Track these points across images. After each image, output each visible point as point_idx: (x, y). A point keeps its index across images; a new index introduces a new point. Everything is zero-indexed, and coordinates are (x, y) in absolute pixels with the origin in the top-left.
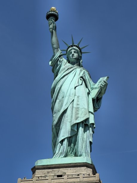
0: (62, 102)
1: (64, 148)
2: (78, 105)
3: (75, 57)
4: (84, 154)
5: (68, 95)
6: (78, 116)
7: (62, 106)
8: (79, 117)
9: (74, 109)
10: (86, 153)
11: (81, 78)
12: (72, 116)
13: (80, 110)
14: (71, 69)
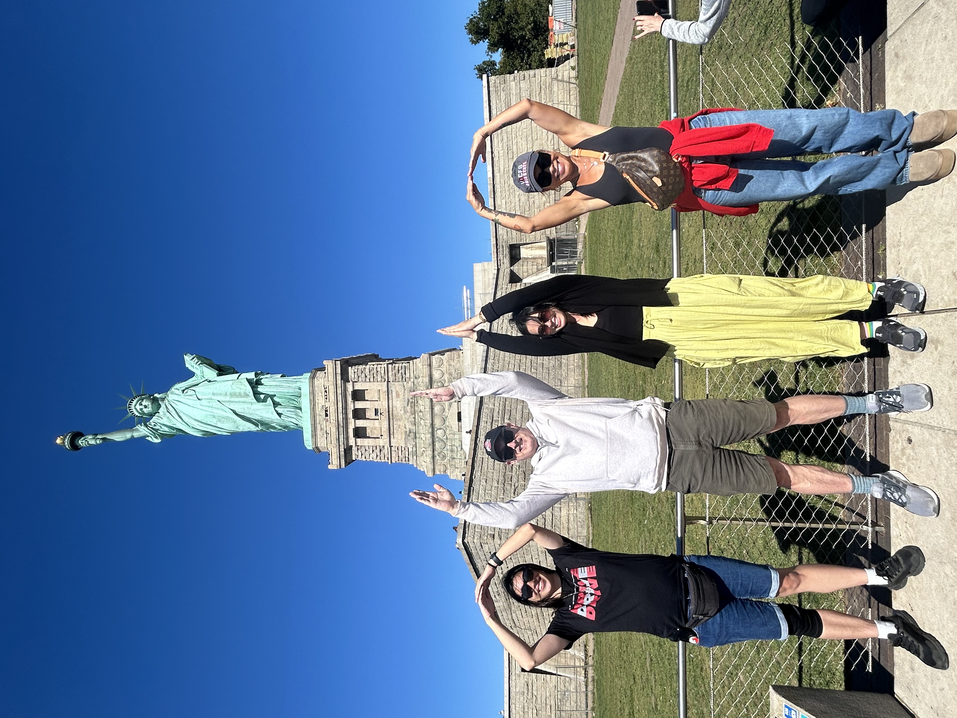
0: (221, 419)
1: (289, 411)
2: (226, 395)
3: (149, 404)
4: (298, 384)
5: (210, 409)
6: (243, 394)
7: (227, 418)
8: (245, 393)
9: (232, 399)
10: (296, 381)
11: (185, 391)
12: (243, 402)
13: (234, 391)
14: (170, 407)
